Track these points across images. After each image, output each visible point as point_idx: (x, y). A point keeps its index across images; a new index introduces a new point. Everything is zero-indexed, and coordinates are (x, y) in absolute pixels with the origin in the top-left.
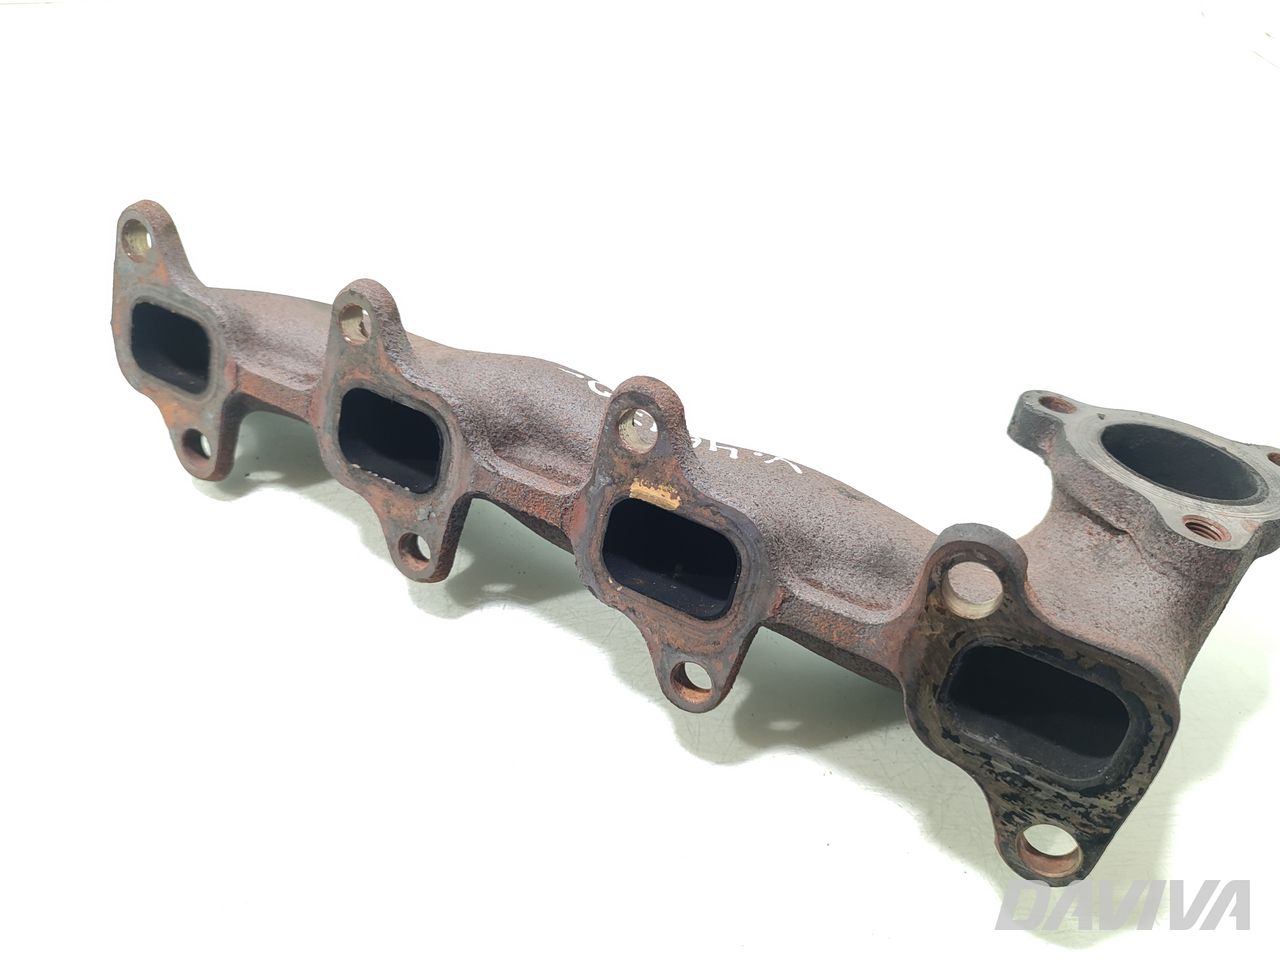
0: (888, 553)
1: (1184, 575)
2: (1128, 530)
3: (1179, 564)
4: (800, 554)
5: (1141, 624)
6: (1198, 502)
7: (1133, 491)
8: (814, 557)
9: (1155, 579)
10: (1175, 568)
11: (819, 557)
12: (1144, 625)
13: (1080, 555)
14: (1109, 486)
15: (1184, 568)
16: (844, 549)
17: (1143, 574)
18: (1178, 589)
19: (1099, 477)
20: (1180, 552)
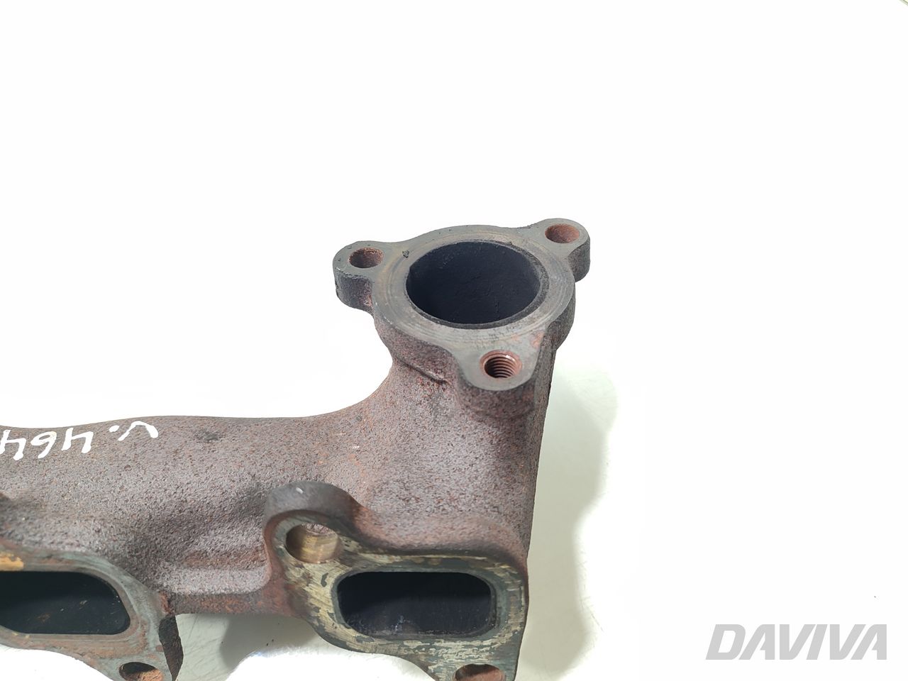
0: (255, 491)
1: (496, 418)
2: (446, 380)
3: (488, 411)
4: (174, 536)
5: (476, 478)
6: (491, 331)
7: (437, 347)
8: (189, 530)
9: (476, 428)
10: (487, 415)
11: (194, 527)
12: (479, 478)
13: (420, 409)
14: (418, 347)
15: (493, 412)
16: (213, 510)
17: (467, 425)
18: (495, 430)
19: (408, 340)
20: (484, 401)
